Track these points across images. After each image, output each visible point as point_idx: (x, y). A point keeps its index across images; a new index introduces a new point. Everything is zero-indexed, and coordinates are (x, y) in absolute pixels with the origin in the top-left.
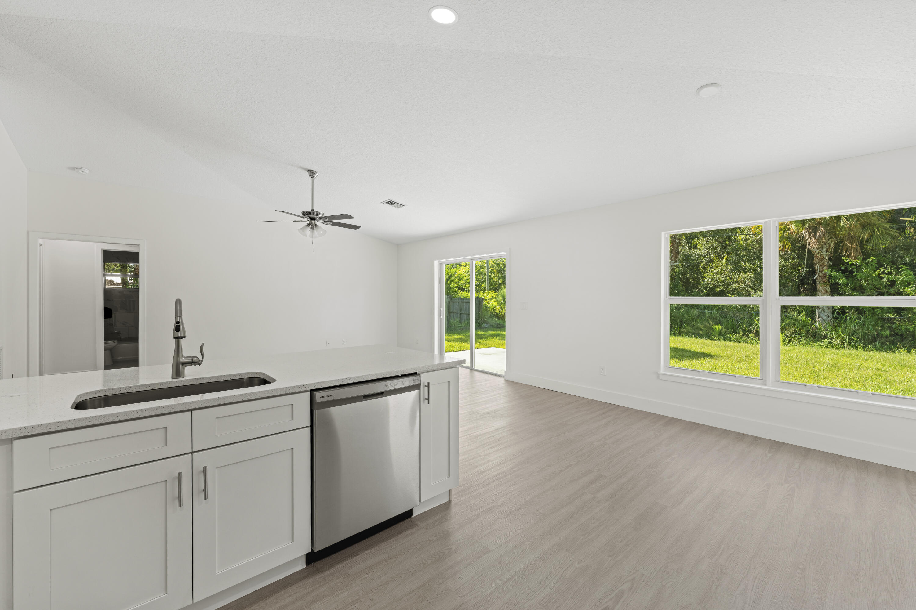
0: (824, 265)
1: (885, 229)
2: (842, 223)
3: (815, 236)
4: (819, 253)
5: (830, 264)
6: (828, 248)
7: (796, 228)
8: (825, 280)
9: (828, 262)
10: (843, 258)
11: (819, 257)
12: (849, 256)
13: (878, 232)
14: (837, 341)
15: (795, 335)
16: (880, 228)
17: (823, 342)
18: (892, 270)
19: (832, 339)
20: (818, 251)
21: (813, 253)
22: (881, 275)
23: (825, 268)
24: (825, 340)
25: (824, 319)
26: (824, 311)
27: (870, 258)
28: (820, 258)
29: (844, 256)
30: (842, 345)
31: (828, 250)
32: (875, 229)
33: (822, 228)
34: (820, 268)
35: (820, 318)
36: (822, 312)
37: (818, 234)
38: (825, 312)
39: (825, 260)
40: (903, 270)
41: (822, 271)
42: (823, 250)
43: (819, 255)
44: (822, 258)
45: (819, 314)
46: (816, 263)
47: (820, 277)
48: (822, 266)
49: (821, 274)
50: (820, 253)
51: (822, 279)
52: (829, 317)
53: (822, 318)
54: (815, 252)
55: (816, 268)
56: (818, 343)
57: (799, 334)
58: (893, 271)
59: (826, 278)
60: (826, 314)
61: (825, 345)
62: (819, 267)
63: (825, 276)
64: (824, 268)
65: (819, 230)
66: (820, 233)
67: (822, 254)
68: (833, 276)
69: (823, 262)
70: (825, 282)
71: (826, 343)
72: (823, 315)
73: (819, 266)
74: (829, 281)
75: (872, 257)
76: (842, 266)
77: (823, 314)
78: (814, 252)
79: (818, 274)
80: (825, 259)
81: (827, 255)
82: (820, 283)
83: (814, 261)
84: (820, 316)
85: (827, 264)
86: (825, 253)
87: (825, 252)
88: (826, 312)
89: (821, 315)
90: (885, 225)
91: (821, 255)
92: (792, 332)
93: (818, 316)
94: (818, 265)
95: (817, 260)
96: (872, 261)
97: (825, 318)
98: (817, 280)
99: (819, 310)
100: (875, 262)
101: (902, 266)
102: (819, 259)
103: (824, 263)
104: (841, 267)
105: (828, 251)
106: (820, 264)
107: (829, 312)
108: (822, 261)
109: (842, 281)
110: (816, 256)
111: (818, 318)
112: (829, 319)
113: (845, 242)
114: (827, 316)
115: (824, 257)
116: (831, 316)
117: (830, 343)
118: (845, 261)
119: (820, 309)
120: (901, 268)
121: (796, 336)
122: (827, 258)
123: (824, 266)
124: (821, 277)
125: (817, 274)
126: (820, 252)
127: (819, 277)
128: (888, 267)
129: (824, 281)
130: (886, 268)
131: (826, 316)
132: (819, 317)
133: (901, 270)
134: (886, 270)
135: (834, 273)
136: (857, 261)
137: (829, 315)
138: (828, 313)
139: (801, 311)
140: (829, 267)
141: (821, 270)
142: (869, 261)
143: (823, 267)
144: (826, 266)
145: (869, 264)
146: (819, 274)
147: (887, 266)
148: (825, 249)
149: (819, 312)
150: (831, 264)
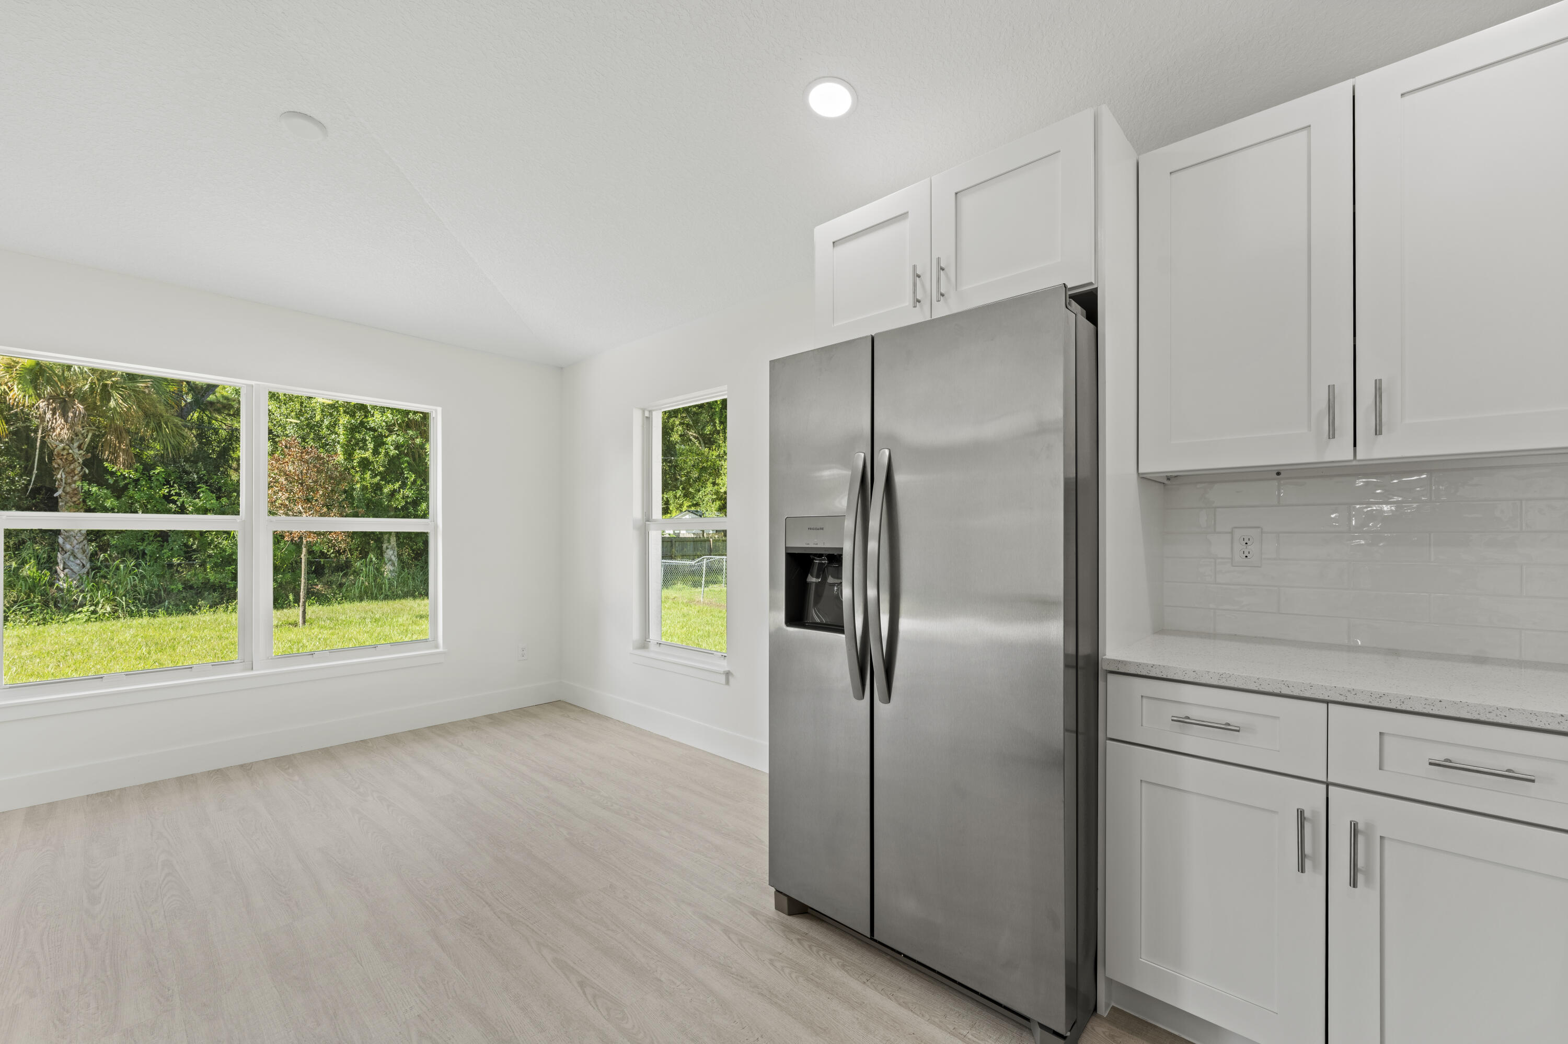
0: (74, 473)
1: (176, 425)
2: (112, 404)
3: (64, 415)
4: (64, 449)
5: (85, 472)
6: (81, 442)
7: (23, 394)
8: (76, 499)
9: (82, 468)
10: (106, 464)
11: (65, 457)
12: (115, 462)
13: (167, 429)
14: (105, 606)
15: (19, 606)
16: (169, 424)
17: (81, 612)
18: (181, 490)
19: (97, 605)
20: (64, 447)
21: (52, 448)
22: (172, 497)
23: (76, 478)
24: (85, 609)
25: (75, 571)
26: (75, 556)
27: (156, 469)
28: (66, 459)
29: (107, 460)
30: (114, 615)
31: (82, 446)
32: (162, 423)
33: (79, 405)
34: (66, 477)
35: (66, 571)
36: (72, 558)
37: (71, 415)
38: (77, 558)
39: (76, 463)
40: (203, 492)
41: (70, 484)
42: (73, 444)
43: (64, 454)
44: (71, 459)
45: (64, 563)
46: (58, 468)
47: (67, 493)
48: (71, 475)
49: (68, 489)
50: (68, 450)
51: (71, 498)
52: (84, 566)
53: (72, 570)
54: (57, 446)
55: (59, 476)
56: (71, 616)
57: (26, 604)
58: (182, 492)
59: (78, 497)
60: (78, 562)
61: (87, 618)
62: (64, 476)
63: (76, 492)
64: (74, 479)
65: (73, 408)
66: (75, 414)
67: (70, 451)
68: (92, 495)
69: (72, 466)
70: (77, 503)
71: (86, 614)
72: (74, 564)
73: (65, 474)
74: (84, 501)
75: (159, 468)
76: (109, 477)
77: (72, 562)
78: (54, 446)
79: (62, 488)
80: (75, 461)
81: (80, 454)
82: (65, 504)
83: (54, 464)
84: (66, 567)
85: (80, 472)
86: (76, 451)
87: (77, 449)
88: (79, 558)
89: (70, 564)
90: (176, 421)
91: (69, 454)
92: (12, 601)
93: (61, 566)
94: (63, 471)
95: (59, 461)
96: (158, 473)
97: (76, 569)
98: (60, 500)
99: (65, 555)
100: (163, 476)
101: (200, 485)
102: (63, 460)
103: (74, 469)
104: (108, 479)
105: (82, 448)
106: (67, 469)
107: (85, 558)
108: (70, 464)
109: (111, 503)
110: (59, 454)
111: (63, 571)
112: (85, 570)
113: (108, 438)
114: (81, 564)
115: (74, 459)
116: (88, 566)
117: (94, 612)
118: (110, 470)
119: (66, 553)
120: (200, 488)
121: (21, 609)
122: (81, 461)
123: (75, 475)
124: (69, 494)
125: (60, 488)
126: (67, 447)
127: (64, 494)
128: (175, 485)
129: (75, 502)
130: (173, 486)
131: (79, 565)
132: (64, 568)
133: (199, 490)
134: (173, 490)
135: (94, 489)
136: (130, 472)
137: (84, 563)
138: (83, 559)
139: (28, 558)
140: (84, 478)
141: (69, 481)
142: (154, 473)
143: (73, 477)
144: (77, 474)
145: (153, 478)
146: (64, 488)
147: (174, 483)
148: (76, 445)
149: (65, 559)
150: (87, 471)
